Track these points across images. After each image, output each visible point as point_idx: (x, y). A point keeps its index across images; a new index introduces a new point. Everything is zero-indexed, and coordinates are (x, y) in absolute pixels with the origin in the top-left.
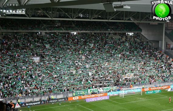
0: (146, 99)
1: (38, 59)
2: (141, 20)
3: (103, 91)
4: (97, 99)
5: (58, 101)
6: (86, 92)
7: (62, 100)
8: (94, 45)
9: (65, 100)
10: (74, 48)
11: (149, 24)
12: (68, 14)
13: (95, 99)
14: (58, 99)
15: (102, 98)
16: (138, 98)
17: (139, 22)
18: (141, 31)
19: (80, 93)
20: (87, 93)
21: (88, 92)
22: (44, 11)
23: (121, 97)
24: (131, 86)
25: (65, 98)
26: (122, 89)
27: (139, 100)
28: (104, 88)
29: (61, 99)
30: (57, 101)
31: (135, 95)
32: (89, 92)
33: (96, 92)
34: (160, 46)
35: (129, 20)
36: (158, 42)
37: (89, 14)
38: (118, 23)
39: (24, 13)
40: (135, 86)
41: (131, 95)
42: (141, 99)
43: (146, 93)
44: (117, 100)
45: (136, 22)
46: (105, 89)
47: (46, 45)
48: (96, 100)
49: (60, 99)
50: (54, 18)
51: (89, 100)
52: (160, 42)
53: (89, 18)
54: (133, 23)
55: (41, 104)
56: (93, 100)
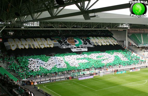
2: (112, 28)
5: (61, 80)
9: (65, 79)
11: (117, 30)
12: (67, 26)
14: (61, 79)
15: (89, 78)
17: (111, 29)
18: (113, 35)
21: (80, 74)
22: (52, 24)
23: (101, 76)
24: (107, 69)
29: (63, 78)
34: (125, 44)
35: (105, 28)
36: (123, 41)
37: (79, 25)
38: (98, 30)
39: (38, 25)
41: (107, 75)
42: (113, 77)
45: (109, 29)
46: (91, 72)
48: (85, 79)
49: (62, 79)
50: (58, 28)
51: (81, 79)
52: (125, 41)
53: (80, 28)
54: (108, 30)
55: (50, 82)
56: (83, 78)
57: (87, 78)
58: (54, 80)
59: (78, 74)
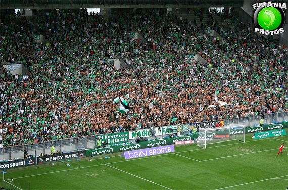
0: (255, 150)
1: (18, 67)
3: (161, 134)
4: (148, 152)
5: (64, 157)
6: (124, 138)
7: (73, 156)
8: (138, 36)
9: (79, 155)
10: (96, 42)
13: (145, 152)
14: (64, 154)
15: (159, 151)
16: (237, 149)
19: (111, 139)
20: (126, 140)
21: (128, 137)
23: (200, 147)
24: (222, 122)
25: (79, 152)
26: (203, 129)
27: (240, 152)
28: (163, 128)
29: (71, 153)
30: (61, 157)
31: (231, 142)
32: (131, 137)
33: (145, 136)
40: (230, 124)
42: (243, 149)
43: (253, 137)
44: (191, 154)
46: (165, 130)
47: (36, 38)
48: (146, 155)
49: (68, 154)
51: (131, 155)
55: (26, 165)
56: (141, 153)
57: (153, 152)
58: (42, 160)
59: (121, 138)
